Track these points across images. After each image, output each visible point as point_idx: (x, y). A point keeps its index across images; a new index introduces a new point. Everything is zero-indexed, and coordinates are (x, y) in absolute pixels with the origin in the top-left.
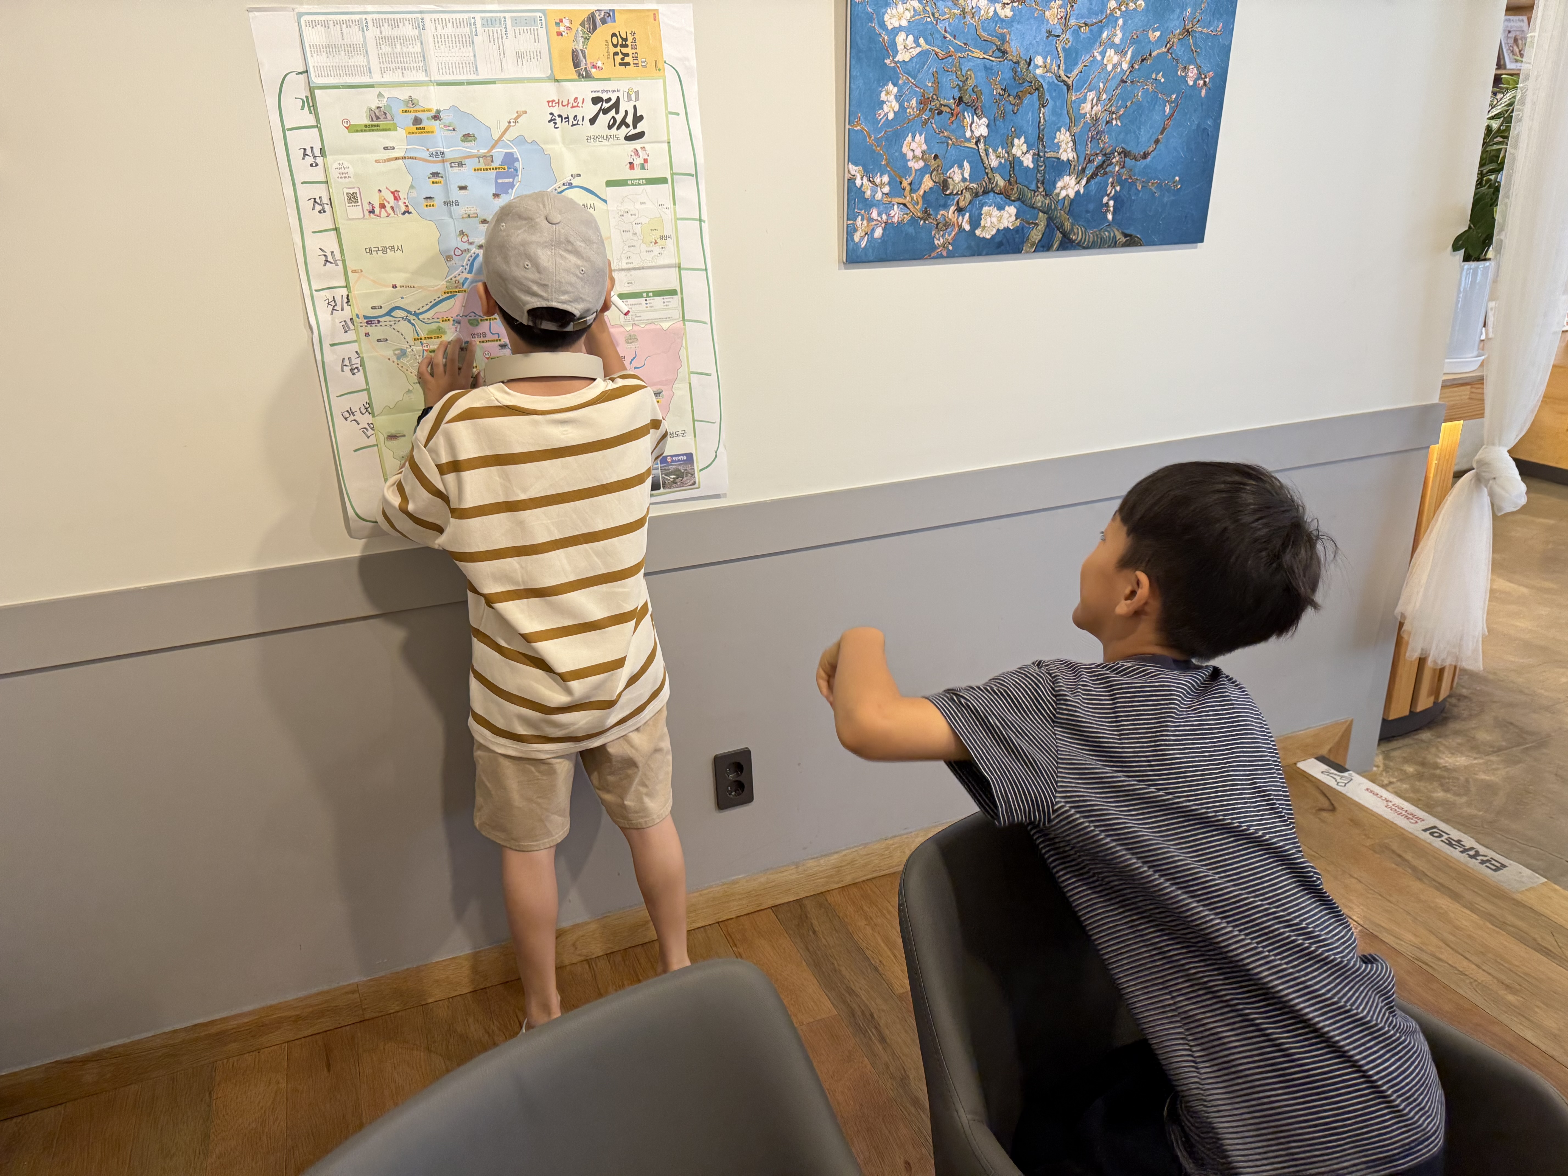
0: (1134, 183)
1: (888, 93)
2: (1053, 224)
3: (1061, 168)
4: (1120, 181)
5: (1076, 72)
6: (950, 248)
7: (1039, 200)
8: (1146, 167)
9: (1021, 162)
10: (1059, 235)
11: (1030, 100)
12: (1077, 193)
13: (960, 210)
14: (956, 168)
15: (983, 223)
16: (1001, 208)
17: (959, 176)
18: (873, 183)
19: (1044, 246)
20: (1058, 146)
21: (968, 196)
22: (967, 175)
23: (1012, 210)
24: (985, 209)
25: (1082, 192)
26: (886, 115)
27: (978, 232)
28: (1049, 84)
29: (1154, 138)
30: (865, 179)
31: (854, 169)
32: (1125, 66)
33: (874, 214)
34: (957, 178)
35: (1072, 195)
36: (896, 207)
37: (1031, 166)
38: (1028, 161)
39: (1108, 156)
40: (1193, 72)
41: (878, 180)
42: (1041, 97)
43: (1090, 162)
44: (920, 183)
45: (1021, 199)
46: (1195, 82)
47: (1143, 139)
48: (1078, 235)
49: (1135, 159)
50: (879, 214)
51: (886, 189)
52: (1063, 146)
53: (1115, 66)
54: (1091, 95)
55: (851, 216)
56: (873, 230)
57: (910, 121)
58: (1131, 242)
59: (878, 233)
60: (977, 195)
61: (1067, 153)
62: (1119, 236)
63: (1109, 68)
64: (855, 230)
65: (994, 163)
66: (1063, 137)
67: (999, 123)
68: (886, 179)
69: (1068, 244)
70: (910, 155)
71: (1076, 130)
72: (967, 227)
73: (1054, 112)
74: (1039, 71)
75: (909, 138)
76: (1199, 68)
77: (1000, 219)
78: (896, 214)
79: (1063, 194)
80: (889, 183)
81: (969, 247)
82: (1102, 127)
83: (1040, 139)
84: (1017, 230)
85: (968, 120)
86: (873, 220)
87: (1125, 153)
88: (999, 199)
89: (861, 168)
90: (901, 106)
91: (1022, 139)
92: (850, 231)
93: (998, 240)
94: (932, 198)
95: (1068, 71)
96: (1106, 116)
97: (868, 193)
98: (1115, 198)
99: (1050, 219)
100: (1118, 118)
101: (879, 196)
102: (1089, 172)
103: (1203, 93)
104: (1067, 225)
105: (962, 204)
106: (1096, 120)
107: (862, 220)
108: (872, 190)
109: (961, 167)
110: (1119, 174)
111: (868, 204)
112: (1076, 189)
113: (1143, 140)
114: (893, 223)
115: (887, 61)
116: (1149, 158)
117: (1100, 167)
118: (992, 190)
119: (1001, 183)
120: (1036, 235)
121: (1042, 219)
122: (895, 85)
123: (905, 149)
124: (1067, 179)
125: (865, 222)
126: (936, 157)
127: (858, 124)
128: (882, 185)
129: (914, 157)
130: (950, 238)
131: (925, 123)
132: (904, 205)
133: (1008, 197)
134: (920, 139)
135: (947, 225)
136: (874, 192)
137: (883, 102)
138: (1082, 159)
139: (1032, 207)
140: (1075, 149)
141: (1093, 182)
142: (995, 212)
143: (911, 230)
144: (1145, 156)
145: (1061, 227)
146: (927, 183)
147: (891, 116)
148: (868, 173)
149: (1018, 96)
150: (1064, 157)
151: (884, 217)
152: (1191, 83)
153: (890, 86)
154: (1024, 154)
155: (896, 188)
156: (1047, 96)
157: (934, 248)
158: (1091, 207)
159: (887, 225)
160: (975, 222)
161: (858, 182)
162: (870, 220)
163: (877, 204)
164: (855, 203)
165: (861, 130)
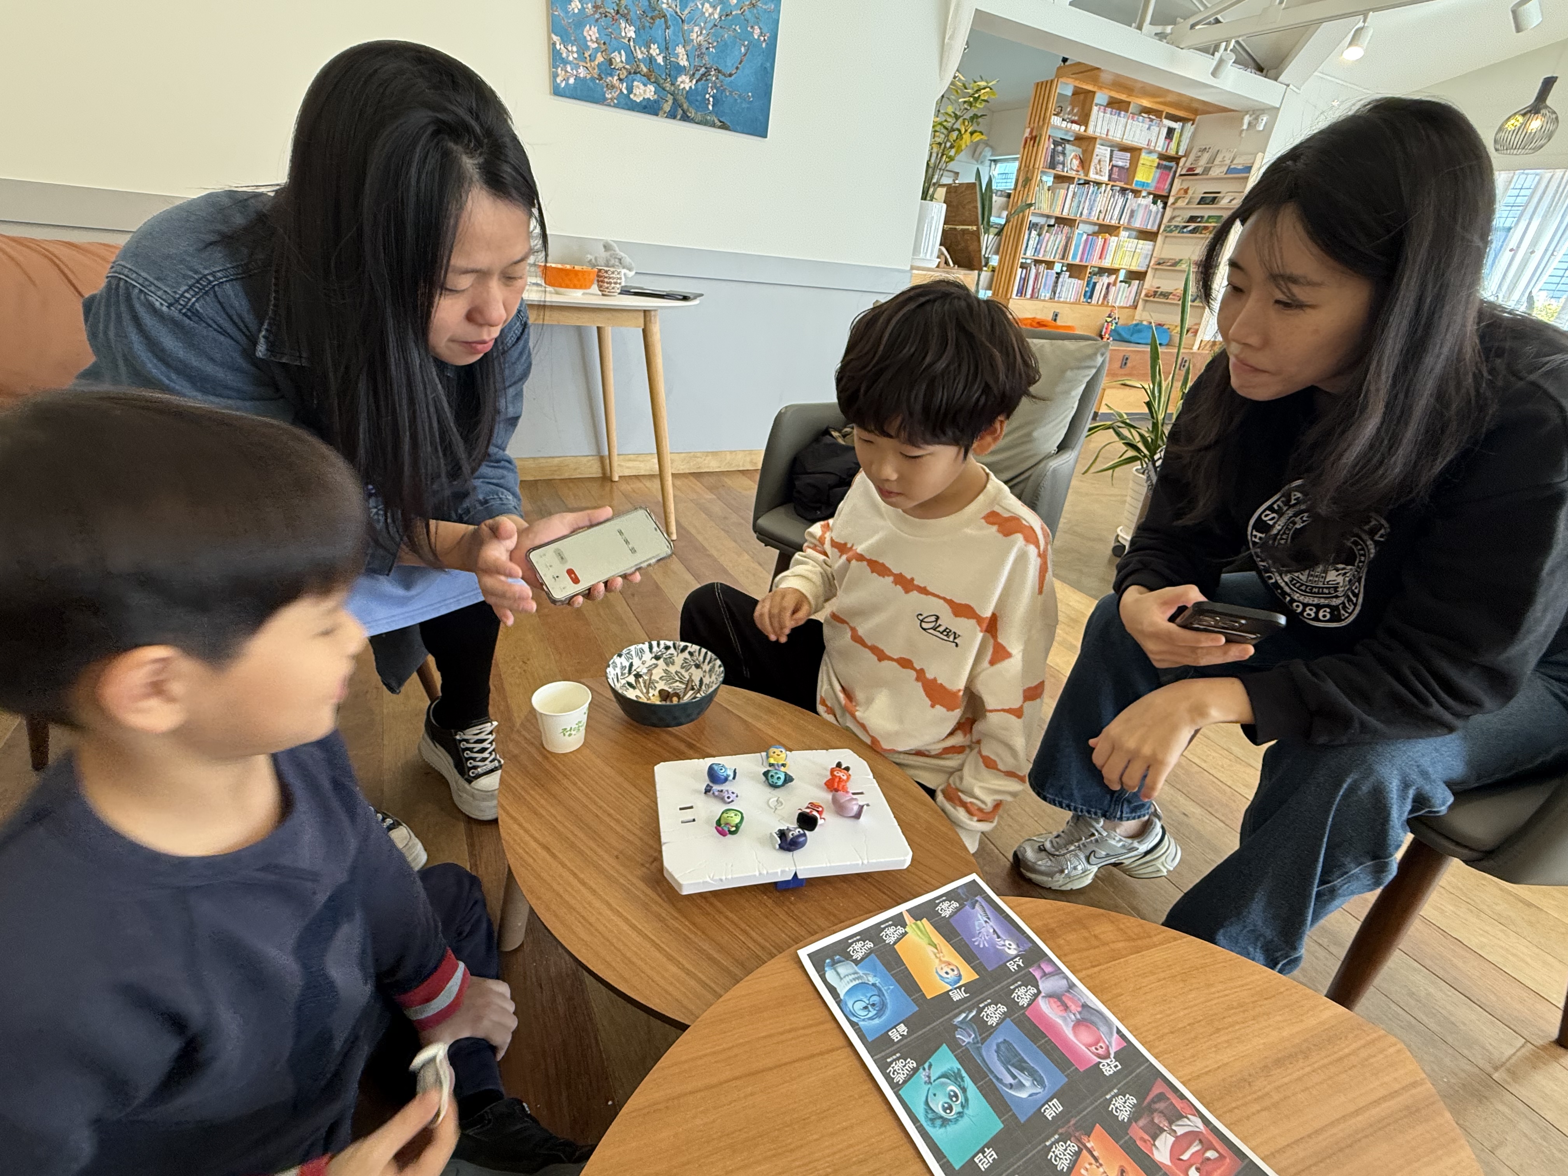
0: (724, 90)
2: (676, 104)
3: (680, 70)
4: (714, 87)
5: (686, 12)
6: (615, 101)
7: (668, 86)
8: (731, 82)
9: (656, 60)
10: (680, 112)
11: (660, 22)
12: (691, 87)
13: (620, 80)
14: (616, 53)
15: (634, 91)
16: (645, 85)
17: (619, 58)
18: (567, 49)
19: (672, 115)
20: (677, 55)
21: (625, 73)
22: (624, 59)
23: (651, 88)
24: (635, 83)
25: (693, 87)
26: (573, 9)
27: (632, 96)
28: (671, 15)
29: (735, 66)
30: (562, 46)
31: (555, 38)
32: (716, 16)
33: (569, 69)
34: (618, 60)
35: (687, 88)
36: (581, 68)
37: (662, 64)
38: (660, 60)
39: (708, 70)
40: (757, 31)
41: (570, 49)
42: (666, 22)
43: (698, 70)
44: (595, 57)
45: (656, 83)
46: (759, 37)
47: (729, 64)
48: (692, 114)
49: (724, 75)
50: (572, 70)
51: (575, 55)
52: (681, 56)
53: (710, 15)
54: (696, 29)
55: (555, 67)
56: (568, 79)
57: (587, 17)
58: (724, 127)
59: (572, 81)
60: (630, 73)
61: (684, 62)
62: (716, 121)
63: (707, 15)
64: (558, 76)
65: (640, 56)
66: (680, 50)
67: (642, 31)
68: (575, 49)
69: (685, 118)
70: (589, 38)
71: (688, 48)
72: (625, 92)
73: (674, 33)
74: (664, 6)
75: (588, 27)
76: (760, 29)
77: (645, 91)
78: (582, 72)
79: (682, 86)
80: (577, 52)
81: (626, 104)
82: (704, 50)
83: (667, 49)
84: (655, 101)
85: (623, 25)
86: (568, 72)
87: (718, 71)
88: (644, 79)
89: (559, 38)
90: (582, 6)
91: (656, 45)
92: (555, 76)
93: (644, 103)
94: (603, 67)
95: (682, 10)
96: (705, 44)
97: (564, 55)
98: (713, 97)
99: (675, 99)
100: (713, 47)
101: (571, 58)
102: (697, 76)
103: (764, 45)
104: (685, 106)
105: (621, 77)
106: (700, 45)
107: (561, 70)
108: (567, 54)
109: (620, 53)
110: (715, 82)
111: (565, 62)
112: (690, 84)
113: (729, 66)
114: (580, 77)
116: (733, 77)
117: (703, 75)
118: (639, 72)
119: (645, 70)
120: (667, 107)
121: (670, 98)
123: (585, 34)
124: (684, 77)
125: (563, 72)
126: (604, 43)
127: (557, 10)
128: (572, 52)
129: (591, 40)
130: (615, 95)
131: (597, 20)
132: (587, 68)
133: (649, 79)
134: (595, 29)
135: (613, 87)
136: (568, 56)
138: (692, 67)
139: (664, 89)
140: (688, 60)
141: (699, 83)
142: (642, 87)
143: (591, 84)
144: (730, 75)
145: (681, 106)
146: (600, 58)
147: (576, 11)
148: (564, 42)
149: (652, 18)
150: (682, 63)
151: (575, 72)
152: (756, 37)
154: (658, 55)
155: (581, 56)
156: (670, 23)
157: (605, 99)
158: (699, 98)
159: (577, 78)
160: (630, 90)
161: (558, 47)
162: (566, 72)
163: (570, 63)
164: (556, 58)
165: (559, 15)
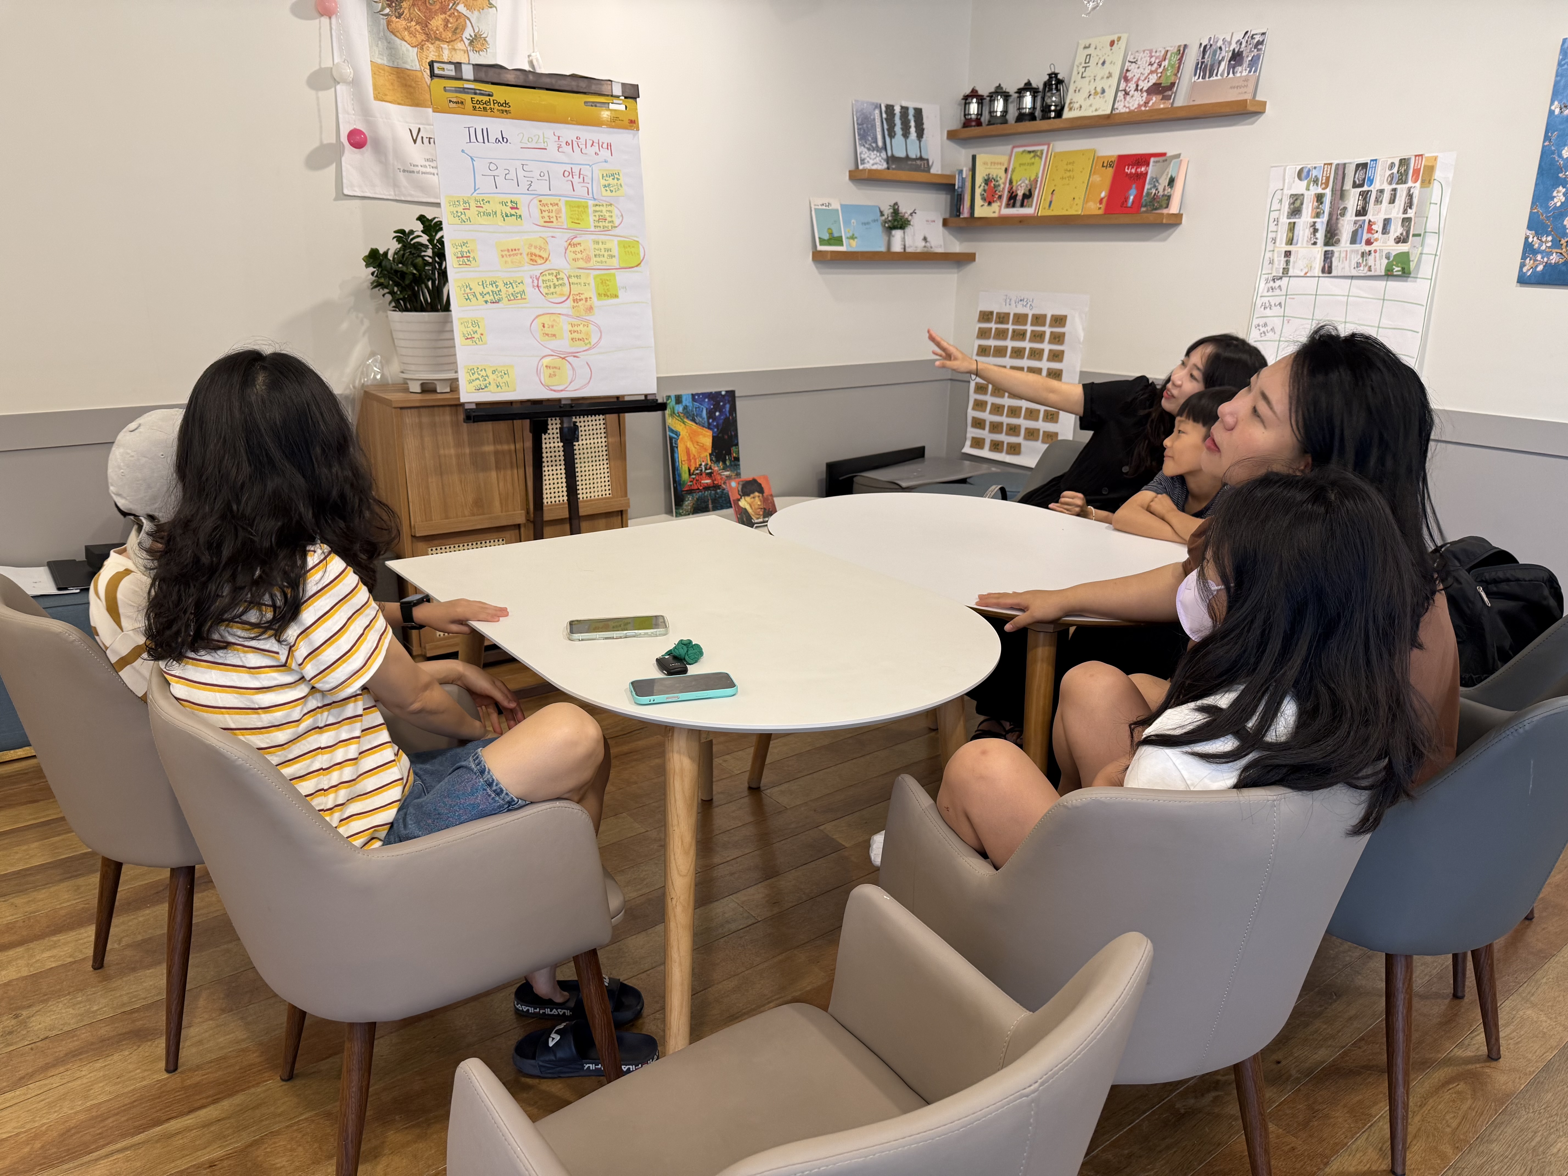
1: (1558, 192)
18: (1541, 240)
26: (1556, 204)
30: (1535, 238)
31: (1529, 233)
33: (1539, 257)
36: (1554, 254)
41: (1544, 239)
50: (1543, 258)
51: (1549, 244)
55: (1524, 257)
56: (1537, 267)
59: (1540, 268)
64: (1525, 265)
68: (1550, 238)
78: (1554, 258)
80: (1551, 241)
86: (1537, 260)
89: (1534, 232)
92: (1522, 266)
97: (1536, 246)
101: (1543, 247)
107: (1530, 260)
108: (1539, 244)
111: (1535, 252)
114: (1551, 263)
115: (1560, 175)
122: (1564, 188)
125: (1532, 262)
127: (1536, 208)
128: (1546, 242)
132: (1561, 253)
136: (1540, 246)
137: (1555, 197)
147: (1558, 204)
148: (1538, 234)
151: (1545, 259)
153: (1561, 188)
155: (1556, 244)
159: (1547, 264)
161: (1530, 240)
162: (1535, 260)
163: (1542, 252)
164: (1529, 250)
165: (1538, 212)
